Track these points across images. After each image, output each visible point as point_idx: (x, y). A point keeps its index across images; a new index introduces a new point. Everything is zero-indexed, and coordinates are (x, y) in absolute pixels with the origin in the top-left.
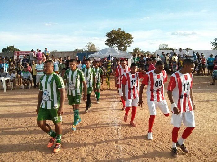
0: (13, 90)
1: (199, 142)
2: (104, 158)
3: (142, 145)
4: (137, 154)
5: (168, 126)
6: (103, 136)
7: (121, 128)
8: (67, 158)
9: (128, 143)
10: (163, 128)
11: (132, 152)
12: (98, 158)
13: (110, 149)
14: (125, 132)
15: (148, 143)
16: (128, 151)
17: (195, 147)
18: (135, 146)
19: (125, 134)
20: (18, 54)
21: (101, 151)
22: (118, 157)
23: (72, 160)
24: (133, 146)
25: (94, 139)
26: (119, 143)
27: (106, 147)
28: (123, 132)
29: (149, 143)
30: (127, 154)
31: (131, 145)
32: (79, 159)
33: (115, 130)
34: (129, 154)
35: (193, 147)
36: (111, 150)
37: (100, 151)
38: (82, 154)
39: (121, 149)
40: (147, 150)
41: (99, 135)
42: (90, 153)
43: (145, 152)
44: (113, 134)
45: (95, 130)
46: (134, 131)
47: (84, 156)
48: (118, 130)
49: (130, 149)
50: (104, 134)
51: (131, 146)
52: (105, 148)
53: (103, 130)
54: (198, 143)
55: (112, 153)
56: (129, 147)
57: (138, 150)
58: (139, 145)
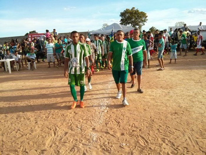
0: (19, 70)
1: (199, 131)
2: (69, 151)
3: (123, 134)
4: (112, 146)
5: (165, 109)
6: (81, 121)
7: (106, 111)
8: (26, 149)
9: (107, 130)
10: (157, 111)
11: (106, 143)
12: (60, 151)
13: (81, 139)
14: (109, 116)
15: (131, 131)
16: (102, 141)
17: (191, 139)
18: (113, 135)
19: (108, 118)
20: (31, 36)
21: (69, 142)
22: (86, 150)
23: (29, 152)
24: (111, 135)
25: (69, 124)
26: (96, 131)
27: (77, 136)
28: (107, 116)
29: (133, 131)
30: (99, 147)
31: (109, 133)
32: (39, 151)
33: (99, 113)
34: (101, 146)
35: (189, 138)
36: (82, 141)
37: (67, 142)
38: (44, 144)
39: (94, 139)
40: (126, 141)
41: (77, 120)
42: (55, 144)
43: (123, 144)
44: (94, 119)
45: (76, 114)
46: (120, 114)
47: (46, 147)
48: (103, 113)
49: (106, 139)
50: (84, 118)
51: (108, 135)
52: (76, 138)
53: (86, 113)
54: (197, 132)
55: (81, 145)
56: (106, 137)
57: (115, 141)
58: (118, 135)
